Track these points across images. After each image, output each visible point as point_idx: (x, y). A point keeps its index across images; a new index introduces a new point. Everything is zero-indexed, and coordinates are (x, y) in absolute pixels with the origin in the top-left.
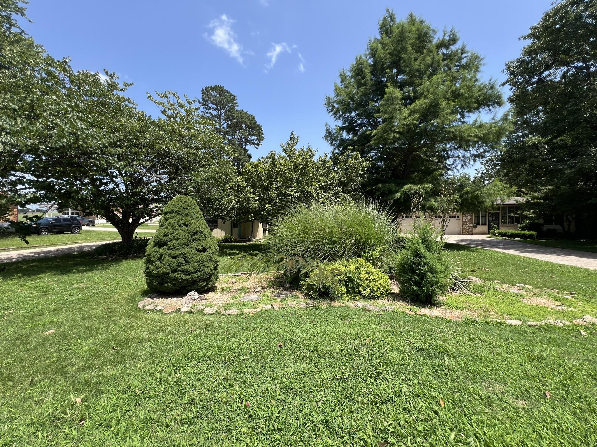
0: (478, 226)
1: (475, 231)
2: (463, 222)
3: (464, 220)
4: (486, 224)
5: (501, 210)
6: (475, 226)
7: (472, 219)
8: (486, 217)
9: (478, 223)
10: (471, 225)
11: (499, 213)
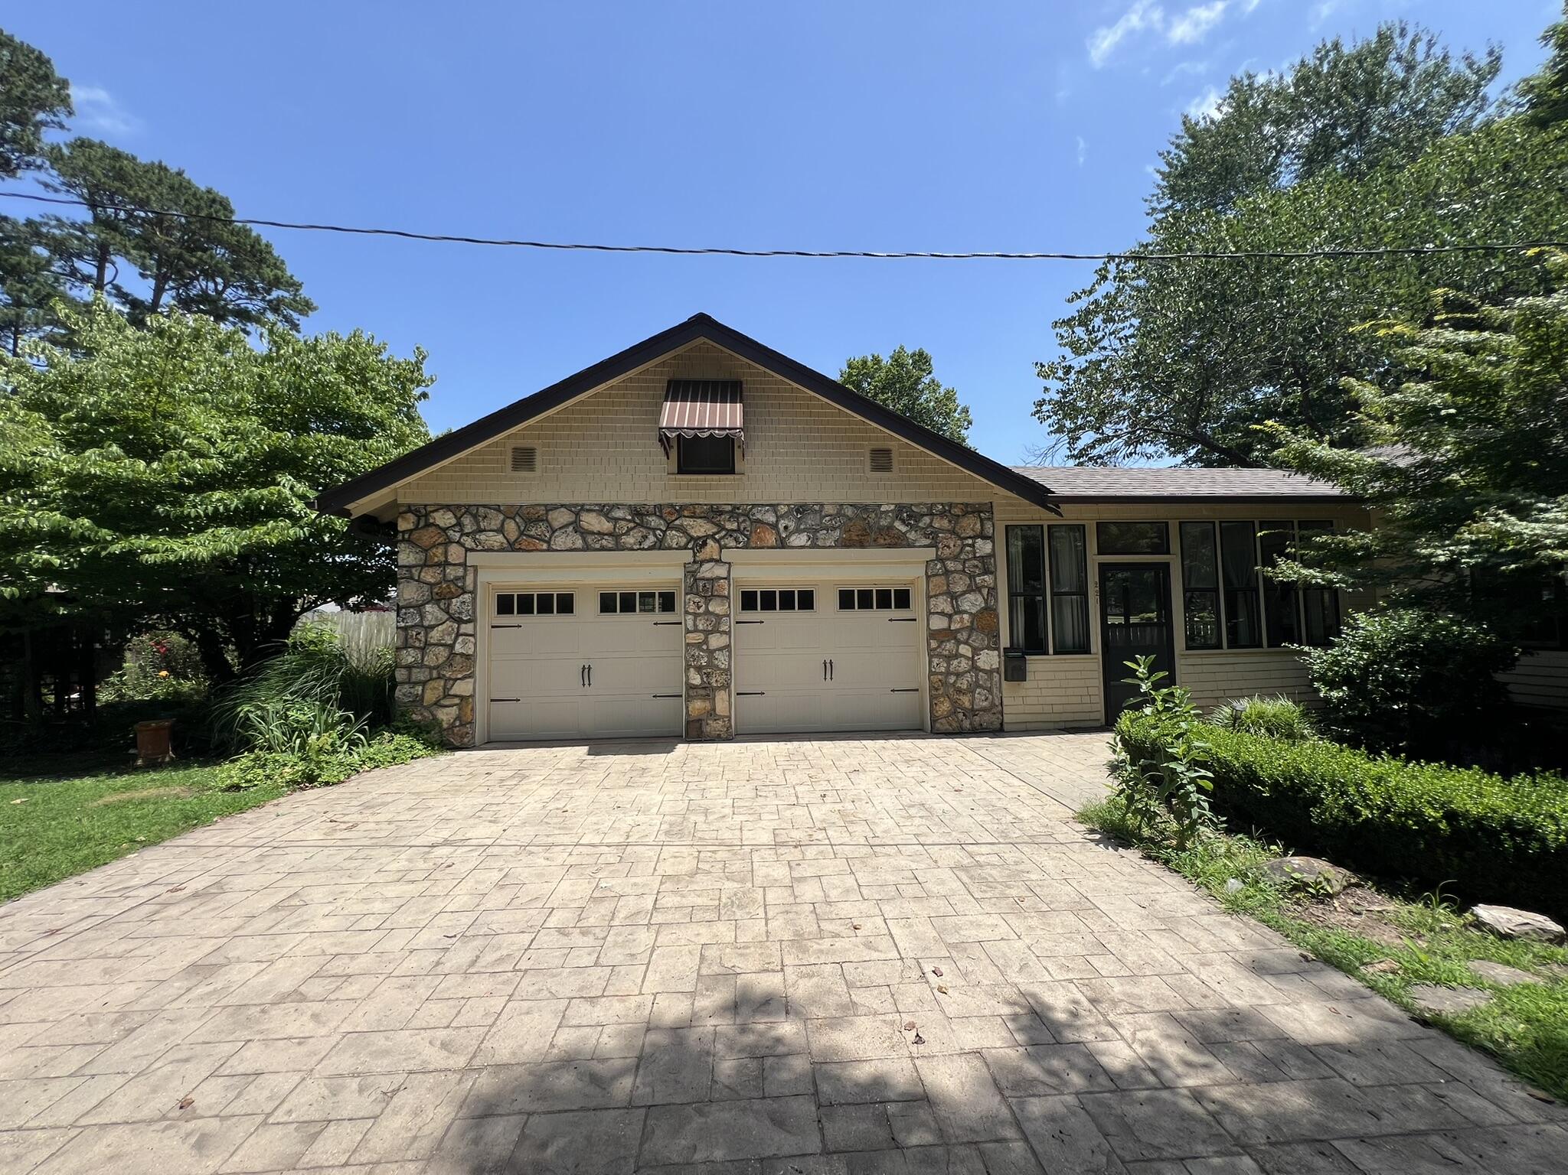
0: (1036, 665)
1: (1017, 700)
2: (933, 634)
3: (939, 623)
4: (1084, 649)
5: (1175, 545)
6: (1015, 671)
7: (989, 610)
8: (1083, 593)
9: (1033, 643)
10: (990, 659)
11: (1167, 565)
